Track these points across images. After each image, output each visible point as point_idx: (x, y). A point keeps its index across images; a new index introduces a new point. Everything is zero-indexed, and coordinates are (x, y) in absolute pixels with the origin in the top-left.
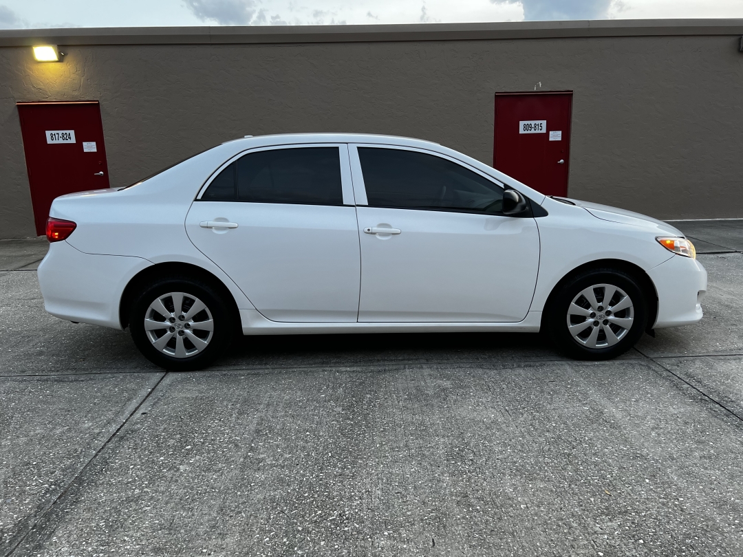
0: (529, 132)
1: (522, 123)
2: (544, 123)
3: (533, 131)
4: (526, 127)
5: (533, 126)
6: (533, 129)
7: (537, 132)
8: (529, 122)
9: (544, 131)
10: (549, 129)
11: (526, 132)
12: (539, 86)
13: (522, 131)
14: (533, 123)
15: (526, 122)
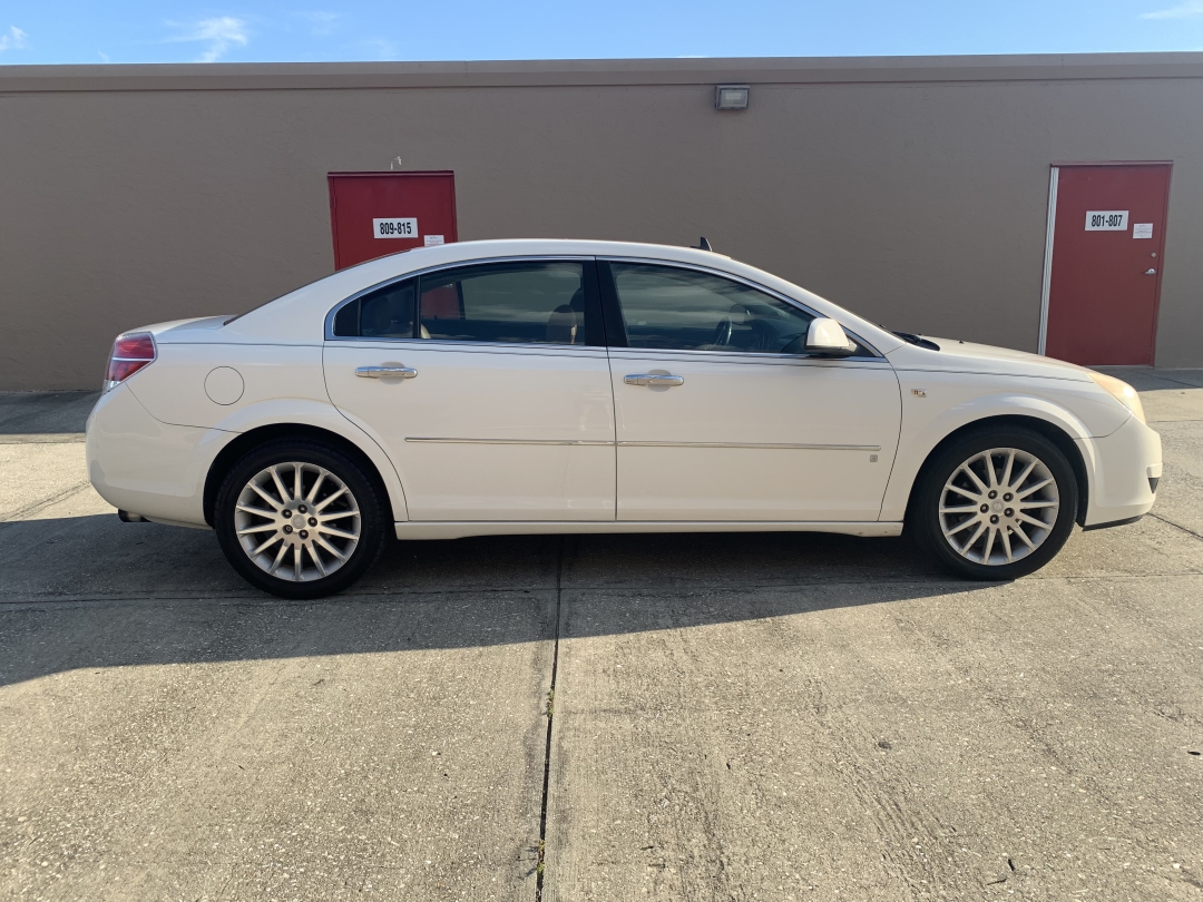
0: (390, 236)
1: (377, 222)
2: (413, 222)
3: (396, 235)
4: (385, 228)
5: (396, 226)
6: (396, 232)
7: (403, 236)
8: (389, 220)
9: (414, 234)
10: (423, 231)
11: (385, 236)
12: (397, 164)
13: (378, 234)
14: (395, 221)
15: (384, 221)
